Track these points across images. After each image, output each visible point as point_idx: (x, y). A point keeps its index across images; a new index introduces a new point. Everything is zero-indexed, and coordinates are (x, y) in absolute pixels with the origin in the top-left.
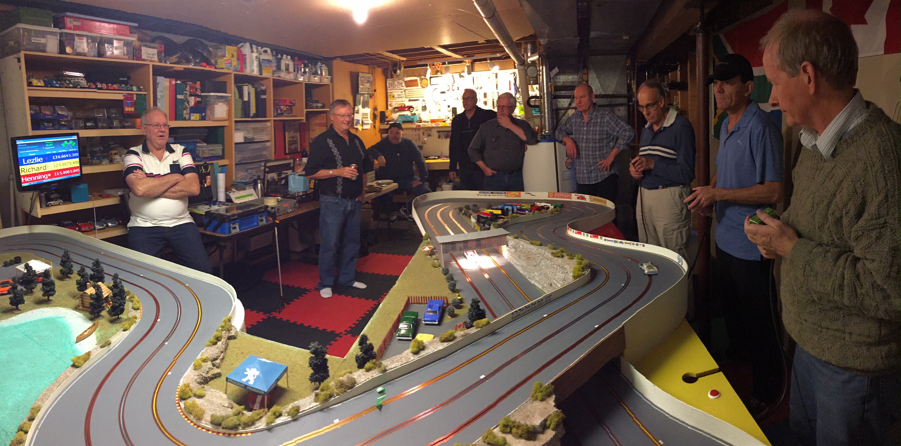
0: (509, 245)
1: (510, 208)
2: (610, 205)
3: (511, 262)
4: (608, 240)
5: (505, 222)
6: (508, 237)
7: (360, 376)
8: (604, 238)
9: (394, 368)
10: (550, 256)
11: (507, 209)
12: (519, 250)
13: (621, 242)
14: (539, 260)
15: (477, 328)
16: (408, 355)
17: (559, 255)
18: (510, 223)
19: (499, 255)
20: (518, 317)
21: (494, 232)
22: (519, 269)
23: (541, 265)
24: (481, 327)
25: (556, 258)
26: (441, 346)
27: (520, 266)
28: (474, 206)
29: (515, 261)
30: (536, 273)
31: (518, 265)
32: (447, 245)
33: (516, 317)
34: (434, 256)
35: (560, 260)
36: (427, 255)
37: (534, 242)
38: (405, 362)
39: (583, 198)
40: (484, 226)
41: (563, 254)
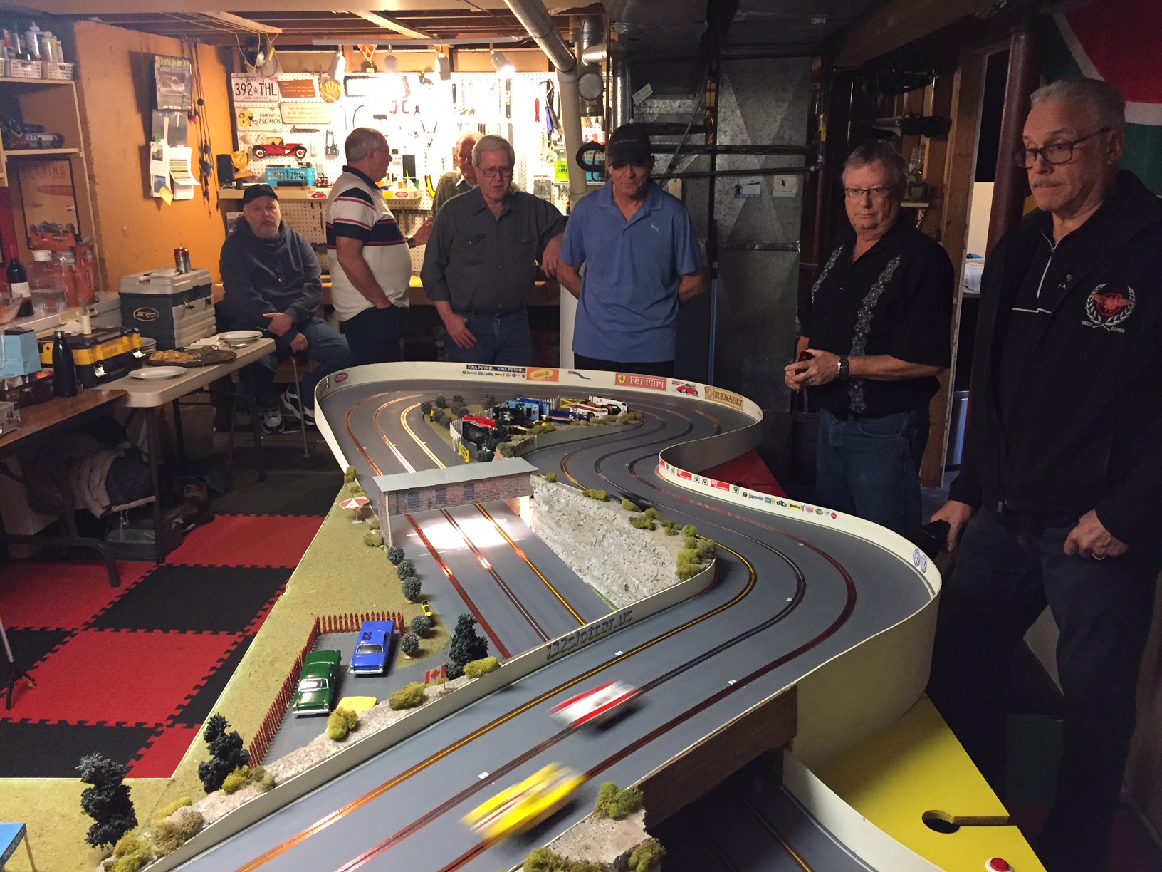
0: (535, 495)
1: (535, 407)
2: (751, 410)
3: (540, 534)
4: (753, 497)
5: (526, 443)
6: (534, 478)
7: (212, 805)
8: (742, 490)
9: (294, 776)
10: (627, 526)
11: (529, 410)
12: (558, 508)
13: (780, 503)
14: (602, 531)
15: (471, 678)
16: (323, 745)
17: (647, 523)
18: (536, 445)
19: (514, 518)
20: (559, 655)
21: (503, 465)
22: (557, 549)
23: (605, 542)
24: (481, 676)
25: (641, 531)
26: (395, 718)
27: (559, 543)
28: (457, 399)
29: (548, 531)
30: (594, 560)
31: (554, 541)
32: (401, 497)
33: (555, 655)
34: (369, 521)
35: (648, 535)
36: (354, 518)
37: (591, 491)
38: (318, 760)
39: (692, 391)
40: (479, 448)
41: (654, 521)
